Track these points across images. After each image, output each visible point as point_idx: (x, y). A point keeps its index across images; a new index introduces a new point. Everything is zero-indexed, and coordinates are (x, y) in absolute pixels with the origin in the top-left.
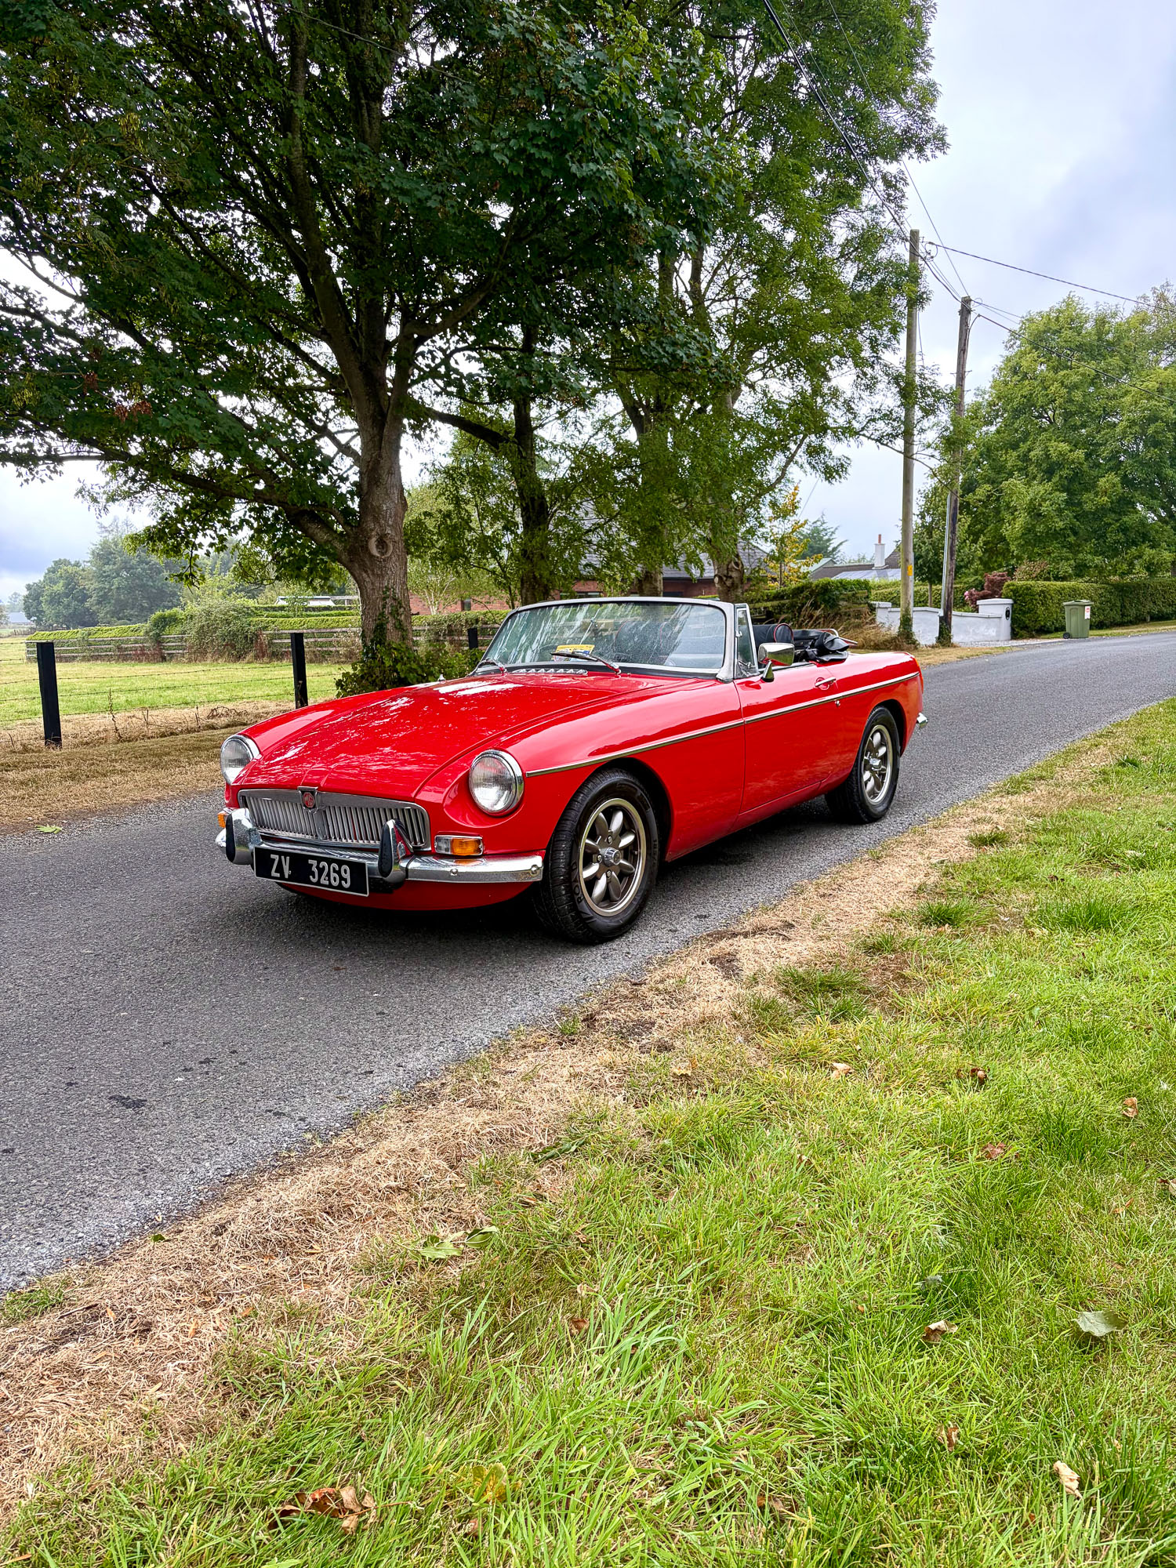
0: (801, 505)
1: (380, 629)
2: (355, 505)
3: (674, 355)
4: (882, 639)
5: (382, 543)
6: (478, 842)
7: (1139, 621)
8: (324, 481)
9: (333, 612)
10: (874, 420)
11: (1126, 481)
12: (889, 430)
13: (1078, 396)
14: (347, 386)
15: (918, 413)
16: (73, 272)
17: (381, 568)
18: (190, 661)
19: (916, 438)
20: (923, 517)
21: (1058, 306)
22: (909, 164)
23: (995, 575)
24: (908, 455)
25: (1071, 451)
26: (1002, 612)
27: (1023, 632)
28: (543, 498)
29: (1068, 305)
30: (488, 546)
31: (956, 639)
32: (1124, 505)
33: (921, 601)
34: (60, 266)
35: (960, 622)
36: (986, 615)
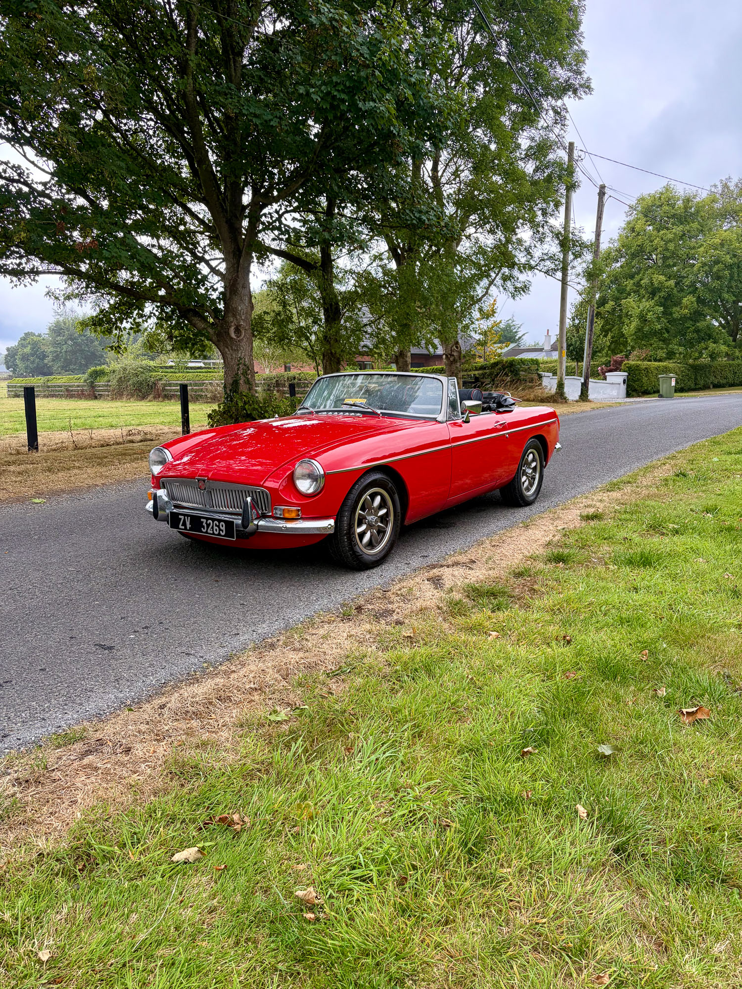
0: (498, 311)
1: (235, 383)
2: (221, 306)
3: (420, 219)
4: (545, 395)
5: (238, 330)
6: (298, 510)
7: (705, 388)
8: (202, 291)
9: (203, 370)
10: (543, 260)
11: (700, 301)
12: (553, 266)
13: (671, 246)
14: (218, 232)
15: (571, 257)
16: (49, 157)
17: (236, 346)
18: (112, 399)
19: (569, 272)
20: (574, 320)
21: (661, 190)
22: (568, 101)
23: (618, 357)
24: (564, 282)
25: (666, 281)
26: (620, 380)
27: (634, 393)
28: (338, 304)
29: (667, 190)
30: (302, 333)
31: (591, 396)
32: (697, 315)
33: (570, 372)
34: (41, 153)
35: (594, 385)
36: (611, 382)
